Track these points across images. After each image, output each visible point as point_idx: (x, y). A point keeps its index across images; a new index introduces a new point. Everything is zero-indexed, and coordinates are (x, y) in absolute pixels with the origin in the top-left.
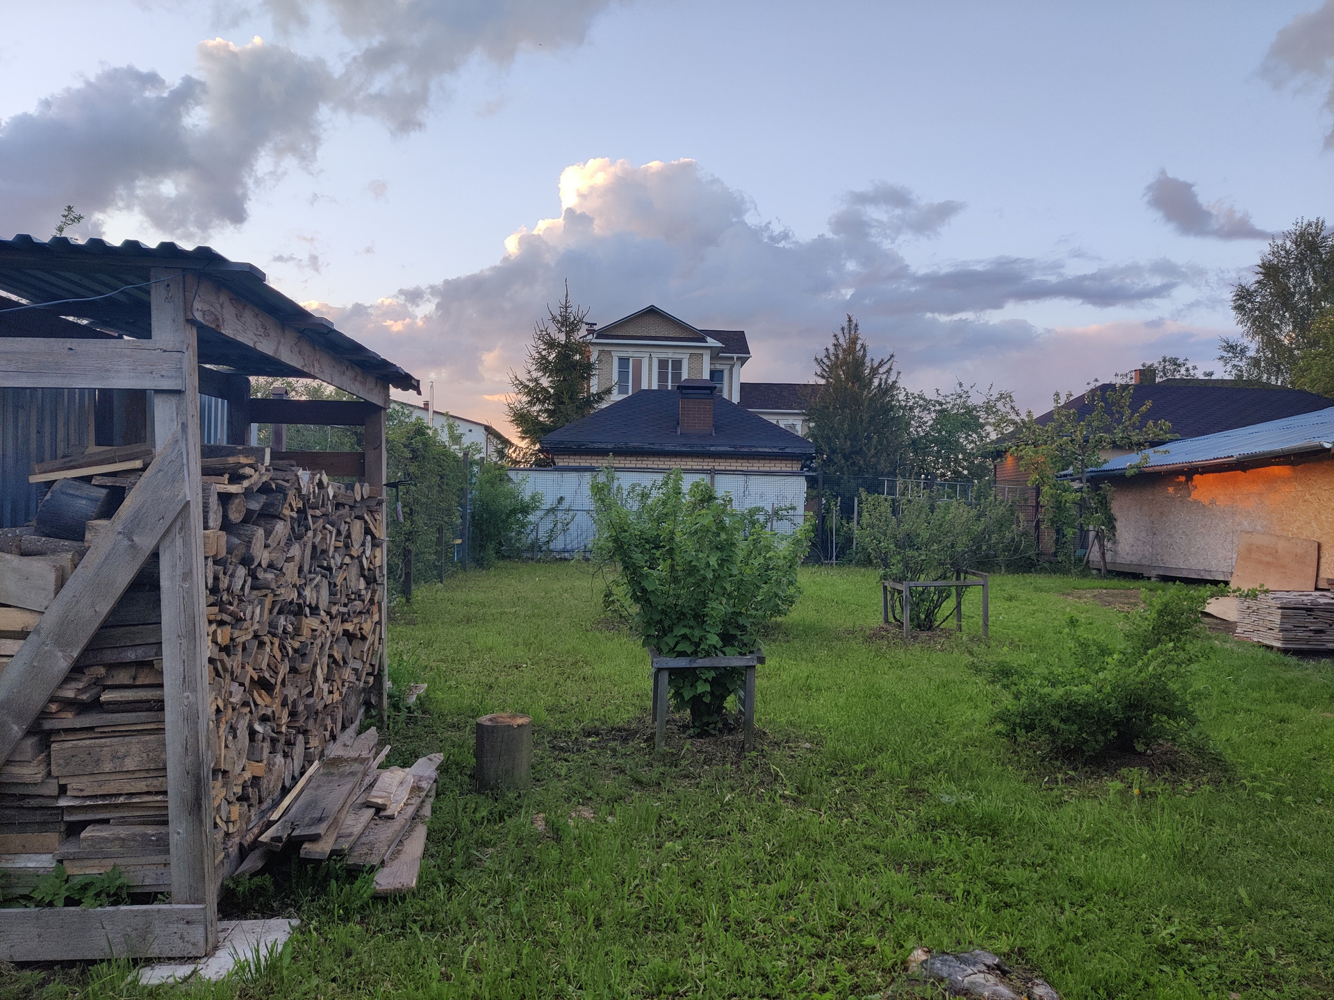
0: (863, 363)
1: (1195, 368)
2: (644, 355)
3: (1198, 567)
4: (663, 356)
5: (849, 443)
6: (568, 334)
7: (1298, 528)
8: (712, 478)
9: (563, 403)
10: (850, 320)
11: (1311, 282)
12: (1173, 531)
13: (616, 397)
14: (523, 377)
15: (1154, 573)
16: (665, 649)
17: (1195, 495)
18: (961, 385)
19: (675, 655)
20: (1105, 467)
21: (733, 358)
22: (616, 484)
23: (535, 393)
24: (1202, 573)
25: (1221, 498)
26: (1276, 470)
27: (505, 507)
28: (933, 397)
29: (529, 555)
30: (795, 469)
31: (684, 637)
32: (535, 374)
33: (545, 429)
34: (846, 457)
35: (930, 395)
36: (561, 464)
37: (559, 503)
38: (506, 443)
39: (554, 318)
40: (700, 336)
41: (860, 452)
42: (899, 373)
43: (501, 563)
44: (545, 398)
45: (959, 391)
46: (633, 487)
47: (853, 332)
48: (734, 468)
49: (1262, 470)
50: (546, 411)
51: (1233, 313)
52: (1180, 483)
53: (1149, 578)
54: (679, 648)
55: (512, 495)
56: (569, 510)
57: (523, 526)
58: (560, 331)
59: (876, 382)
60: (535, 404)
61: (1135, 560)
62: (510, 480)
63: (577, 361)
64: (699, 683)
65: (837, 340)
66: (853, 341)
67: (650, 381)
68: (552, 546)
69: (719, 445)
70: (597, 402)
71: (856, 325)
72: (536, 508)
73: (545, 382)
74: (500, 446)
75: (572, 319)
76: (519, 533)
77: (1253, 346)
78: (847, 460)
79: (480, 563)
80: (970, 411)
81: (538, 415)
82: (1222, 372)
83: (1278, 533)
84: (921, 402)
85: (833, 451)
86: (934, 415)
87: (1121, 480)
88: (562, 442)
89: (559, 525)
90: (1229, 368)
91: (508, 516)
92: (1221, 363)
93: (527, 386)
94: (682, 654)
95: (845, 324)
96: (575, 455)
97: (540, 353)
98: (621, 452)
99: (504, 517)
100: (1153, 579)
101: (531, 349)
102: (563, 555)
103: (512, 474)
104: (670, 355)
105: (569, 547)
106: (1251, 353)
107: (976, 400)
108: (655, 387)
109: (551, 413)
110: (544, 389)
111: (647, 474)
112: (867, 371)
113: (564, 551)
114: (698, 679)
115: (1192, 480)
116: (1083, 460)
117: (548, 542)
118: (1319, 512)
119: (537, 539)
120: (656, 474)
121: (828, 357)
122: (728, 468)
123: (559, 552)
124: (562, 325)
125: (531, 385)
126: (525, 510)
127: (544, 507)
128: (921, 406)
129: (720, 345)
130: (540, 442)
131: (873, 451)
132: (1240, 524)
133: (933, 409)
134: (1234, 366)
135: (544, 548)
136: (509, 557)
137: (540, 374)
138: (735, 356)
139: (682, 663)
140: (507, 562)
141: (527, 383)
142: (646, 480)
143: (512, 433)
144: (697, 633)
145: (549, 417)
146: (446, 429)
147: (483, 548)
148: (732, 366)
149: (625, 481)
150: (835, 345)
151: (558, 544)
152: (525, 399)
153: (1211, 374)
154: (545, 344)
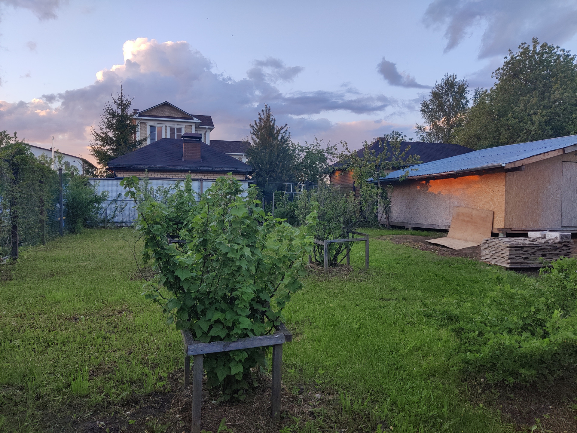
0: (273, 128)
1: (405, 136)
2: (163, 125)
3: (432, 223)
4: (172, 126)
5: (268, 166)
6: (123, 110)
7: (483, 204)
8: (201, 183)
9: (120, 145)
10: (266, 107)
11: (451, 101)
12: (419, 206)
13: (148, 142)
14: (99, 132)
15: (410, 226)
16: (199, 334)
17: (431, 190)
18: (316, 140)
19: (209, 339)
20: (387, 177)
21: (206, 128)
22: (150, 186)
23: (106, 140)
24: (434, 226)
25: (444, 191)
26: (471, 177)
27: (86, 199)
28: (305, 145)
29: (102, 225)
30: (242, 179)
31: (218, 321)
32: (105, 130)
33: (111, 158)
34: (267, 173)
35: (303, 144)
36: (119, 176)
37: (119, 197)
38: (92, 166)
39: (115, 102)
40: (190, 117)
41: (273, 171)
42: (289, 133)
43: (85, 230)
44: (110, 143)
45: (316, 143)
46: (160, 188)
47: (268, 113)
48: (212, 178)
49: (464, 177)
50: (112, 149)
51: (420, 113)
52: (423, 184)
53: (407, 229)
54: (213, 333)
55: (91, 193)
56: (124, 200)
57: (98, 209)
58: (118, 108)
59: (280, 138)
60: (105, 146)
61: (400, 220)
62: (90, 184)
63: (128, 124)
64: (232, 365)
65: (261, 116)
66: (269, 117)
67: (166, 134)
68: (115, 220)
69: (204, 167)
70: (139, 145)
71: (269, 109)
72: (105, 200)
73: (111, 134)
74: (87, 168)
75: (125, 102)
76: (96, 213)
77: (428, 127)
78: (268, 175)
79: (73, 231)
80: (320, 152)
81: (107, 151)
82: (416, 139)
83: (473, 207)
84: (299, 148)
85: (261, 170)
86: (305, 154)
87: (396, 183)
88: (119, 165)
89: (119, 209)
90: (419, 136)
91: (88, 204)
92: (416, 134)
93: (101, 136)
94: (214, 339)
95: (264, 109)
96: (127, 171)
97: (108, 119)
98: (152, 170)
99: (85, 205)
100: (409, 229)
101: (103, 117)
102: (121, 225)
103: (92, 182)
104: (176, 125)
105: (125, 220)
106: (428, 130)
107: (323, 147)
108: (168, 137)
109: (114, 151)
110: (111, 138)
111: (167, 181)
112: (275, 131)
113: (122, 222)
114: (230, 360)
115: (429, 182)
116: (378, 174)
117: (113, 218)
118: (493, 197)
119: (107, 216)
120: (172, 181)
121: (256, 124)
122: (209, 178)
123: (120, 223)
124: (120, 105)
125: (103, 135)
126: (98, 200)
127: (109, 199)
128: (299, 149)
129: (200, 121)
130: (108, 165)
131: (280, 170)
132: (453, 203)
133: (304, 151)
134: (421, 135)
135: (111, 221)
136: (91, 226)
137: (108, 130)
138: (207, 127)
139: (216, 348)
140: (89, 230)
141: (101, 135)
142: (166, 184)
143: (93, 160)
144: (229, 316)
145: (113, 152)
146: (57, 159)
147: (74, 222)
148: (206, 132)
149: (155, 185)
150: (260, 119)
151: (119, 218)
152: (100, 143)
153: (412, 139)
154: (110, 114)
